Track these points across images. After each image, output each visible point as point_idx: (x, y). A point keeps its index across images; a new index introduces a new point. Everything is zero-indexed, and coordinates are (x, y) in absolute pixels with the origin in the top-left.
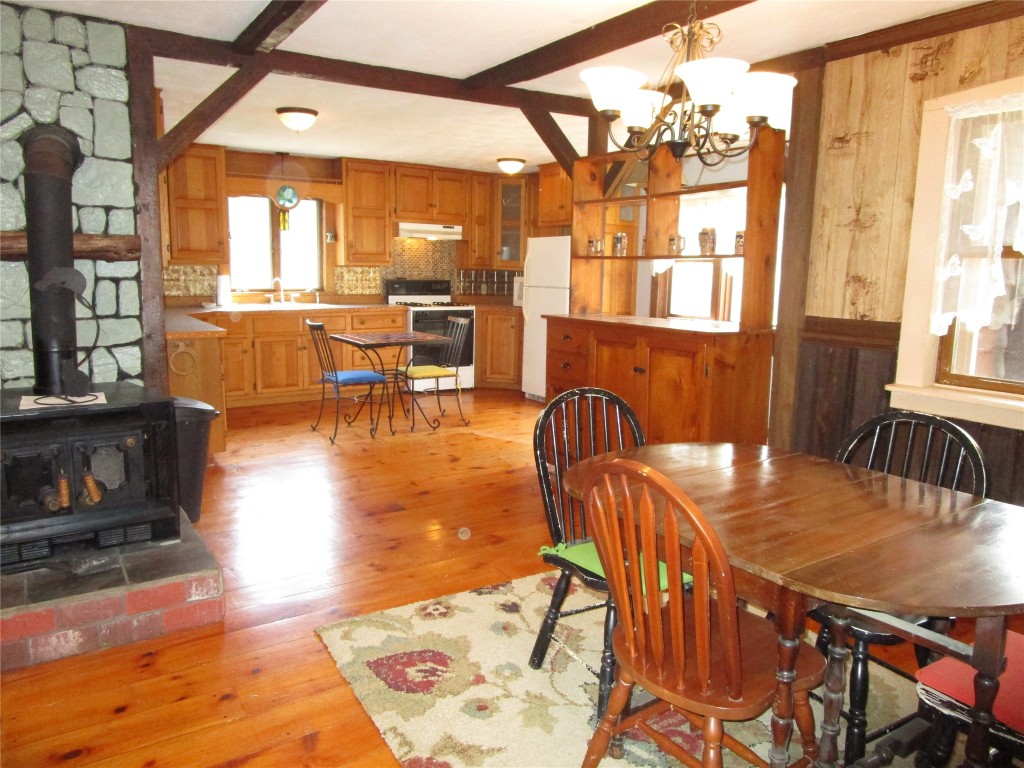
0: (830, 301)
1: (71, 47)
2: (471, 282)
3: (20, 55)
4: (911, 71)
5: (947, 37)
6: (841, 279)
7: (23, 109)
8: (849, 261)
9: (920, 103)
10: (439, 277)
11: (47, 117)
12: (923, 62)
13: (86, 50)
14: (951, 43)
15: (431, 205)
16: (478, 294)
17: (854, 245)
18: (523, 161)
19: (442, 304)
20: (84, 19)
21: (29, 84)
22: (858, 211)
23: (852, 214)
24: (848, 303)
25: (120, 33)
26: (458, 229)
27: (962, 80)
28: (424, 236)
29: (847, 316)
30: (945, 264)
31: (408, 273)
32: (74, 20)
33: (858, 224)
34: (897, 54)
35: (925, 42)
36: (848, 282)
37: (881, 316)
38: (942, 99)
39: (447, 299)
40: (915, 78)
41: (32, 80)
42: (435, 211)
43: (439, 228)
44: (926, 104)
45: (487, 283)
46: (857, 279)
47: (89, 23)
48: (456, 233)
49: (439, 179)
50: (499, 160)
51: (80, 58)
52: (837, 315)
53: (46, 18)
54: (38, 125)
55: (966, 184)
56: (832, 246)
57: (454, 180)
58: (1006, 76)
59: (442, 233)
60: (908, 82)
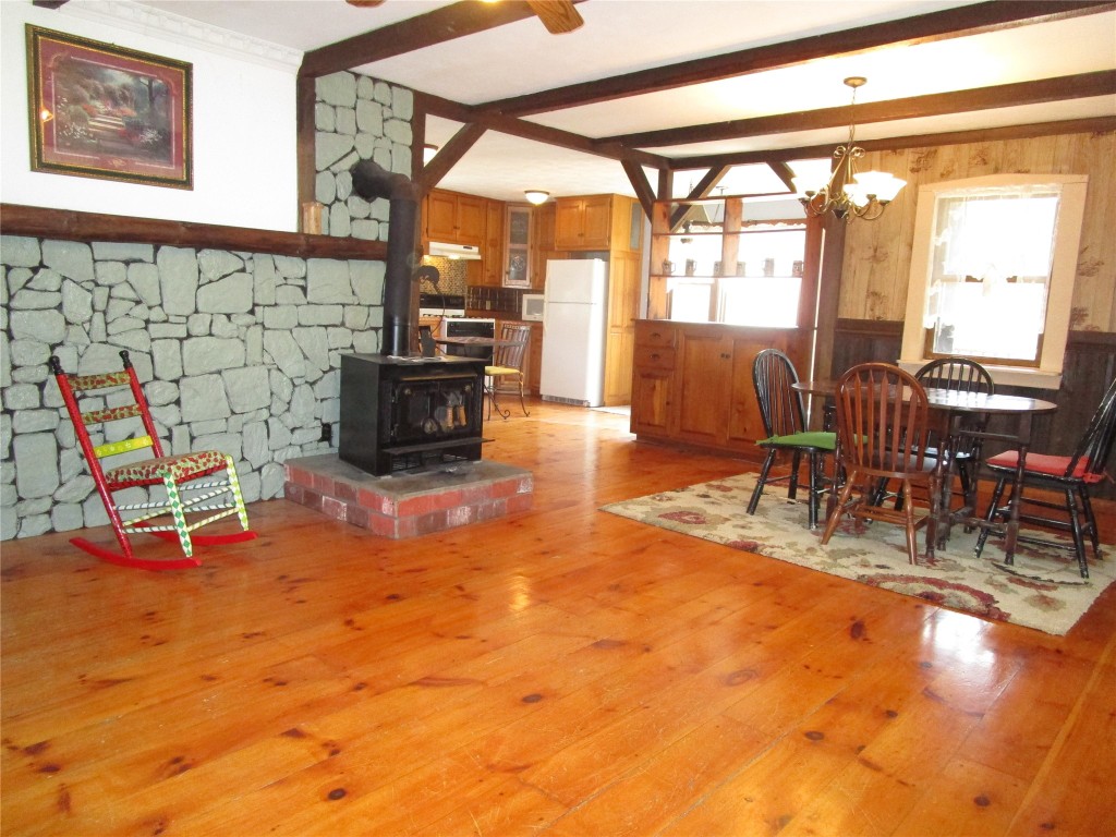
0: (856, 308)
1: (383, 105)
2: (477, 298)
3: (355, 109)
4: (910, 166)
5: (933, 148)
6: (863, 294)
7: (354, 149)
8: (869, 282)
9: (916, 186)
10: (453, 293)
11: (366, 156)
12: (919, 160)
13: (390, 107)
14: (936, 152)
15: (455, 228)
16: (483, 309)
17: (872, 272)
18: (548, 193)
19: (458, 317)
20: (391, 84)
21: (358, 130)
22: (876, 250)
23: (871, 252)
24: (868, 308)
25: (410, 96)
26: (475, 249)
27: (942, 175)
28: (445, 254)
29: (867, 318)
30: (932, 284)
32: (386, 85)
33: (875, 258)
34: (901, 154)
35: (919, 149)
36: (868, 296)
37: (891, 317)
38: (930, 185)
39: (461, 312)
40: (913, 170)
41: (361, 128)
42: (458, 232)
43: (460, 248)
44: (921, 187)
45: (490, 299)
46: (875, 294)
47: (394, 88)
48: (473, 253)
49: (463, 204)
50: (526, 192)
51: (387, 114)
52: (861, 318)
53: (371, 82)
54: (361, 160)
55: (941, 240)
56: (857, 273)
57: (473, 206)
58: (968, 176)
59: (464, 253)
60: (909, 172)
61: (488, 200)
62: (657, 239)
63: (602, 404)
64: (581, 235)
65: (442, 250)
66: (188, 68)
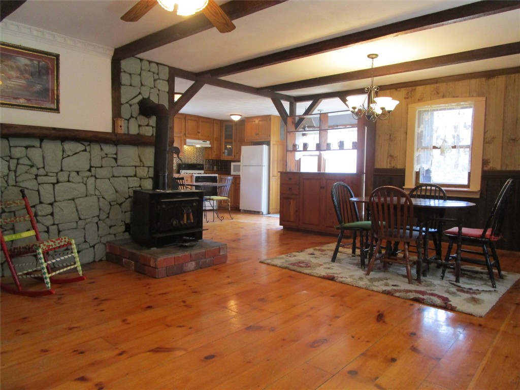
0: (383, 163)
1: (154, 73)
2: (210, 165)
3: (140, 75)
4: (404, 96)
5: (414, 88)
6: (386, 156)
7: (140, 93)
8: (388, 150)
9: (407, 105)
10: (198, 162)
11: (146, 96)
12: (408, 94)
13: (158, 74)
14: (415, 89)
15: (199, 132)
16: (213, 170)
17: (389, 146)
18: (241, 116)
19: (200, 174)
20: (158, 64)
21: (142, 85)
22: (390, 136)
23: (388, 137)
24: (388, 164)
25: (167, 69)
26: (208, 142)
27: (419, 100)
28: (193, 145)
29: (388, 167)
30: (417, 151)
31: (187, 161)
32: (155, 64)
33: (390, 139)
34: (399, 91)
35: (408, 88)
36: (388, 157)
37: (399, 167)
38: (414, 105)
39: (202, 172)
40: (405, 98)
41: (143, 84)
42: (200, 134)
43: (201, 142)
44: (409, 106)
45: (216, 166)
46: (391, 156)
47: (160, 66)
48: (208, 144)
49: (202, 122)
50: (231, 115)
51: (156, 77)
52: (385, 167)
53: (148, 63)
54: (144, 99)
55: (420, 129)
56: (382, 146)
57: (207, 122)
58: (430, 100)
59: (202, 144)
60: (403, 99)
61: (214, 120)
62: (290, 134)
63: (269, 213)
64: (257, 134)
65: (192, 143)
66: (57, 56)
